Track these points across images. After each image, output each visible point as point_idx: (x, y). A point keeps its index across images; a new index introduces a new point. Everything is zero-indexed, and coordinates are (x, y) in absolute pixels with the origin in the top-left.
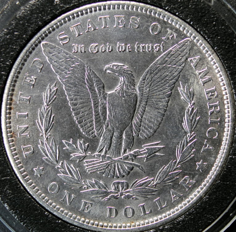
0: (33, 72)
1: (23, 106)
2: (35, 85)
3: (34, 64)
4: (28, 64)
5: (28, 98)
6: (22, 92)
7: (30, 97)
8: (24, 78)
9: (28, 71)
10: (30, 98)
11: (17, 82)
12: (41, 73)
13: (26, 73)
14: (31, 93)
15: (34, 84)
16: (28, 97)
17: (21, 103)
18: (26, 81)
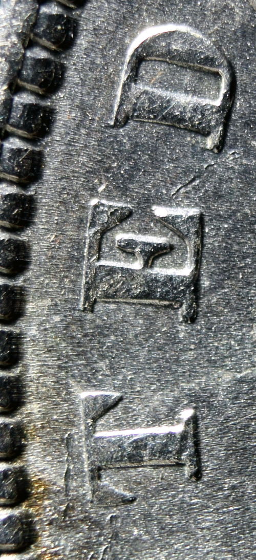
0: (155, 163)
1: (147, 516)
2: (206, 283)
3: (139, 87)
4: (82, 108)
5: (178, 429)
6: (100, 385)
7: (187, 414)
8: (78, 245)
9: (101, 168)
10: (194, 420)
11: (30, 307)
12: (230, 156)
13: (93, 191)
14: (192, 374)
15: (196, 279)
16: (171, 415)
17: (120, 490)
18: (112, 271)
